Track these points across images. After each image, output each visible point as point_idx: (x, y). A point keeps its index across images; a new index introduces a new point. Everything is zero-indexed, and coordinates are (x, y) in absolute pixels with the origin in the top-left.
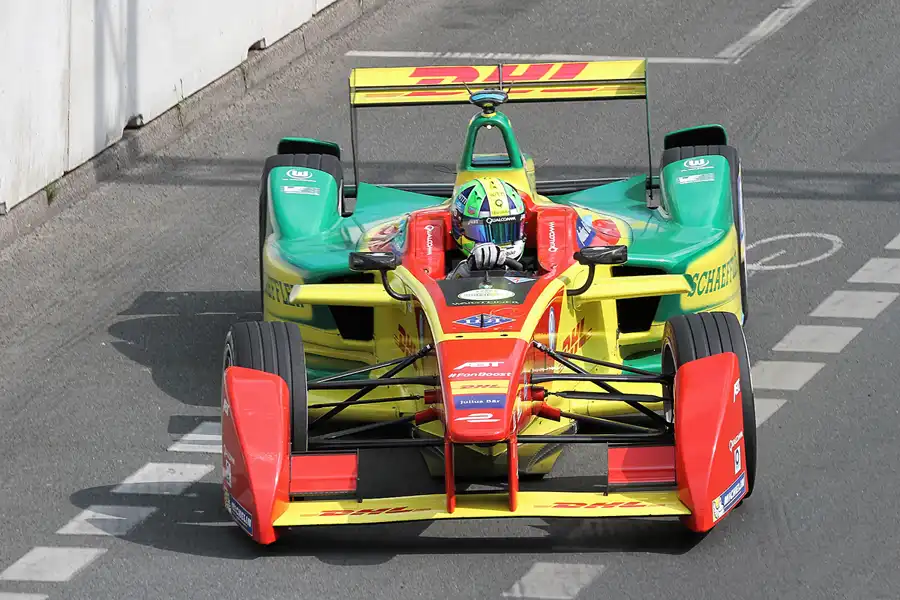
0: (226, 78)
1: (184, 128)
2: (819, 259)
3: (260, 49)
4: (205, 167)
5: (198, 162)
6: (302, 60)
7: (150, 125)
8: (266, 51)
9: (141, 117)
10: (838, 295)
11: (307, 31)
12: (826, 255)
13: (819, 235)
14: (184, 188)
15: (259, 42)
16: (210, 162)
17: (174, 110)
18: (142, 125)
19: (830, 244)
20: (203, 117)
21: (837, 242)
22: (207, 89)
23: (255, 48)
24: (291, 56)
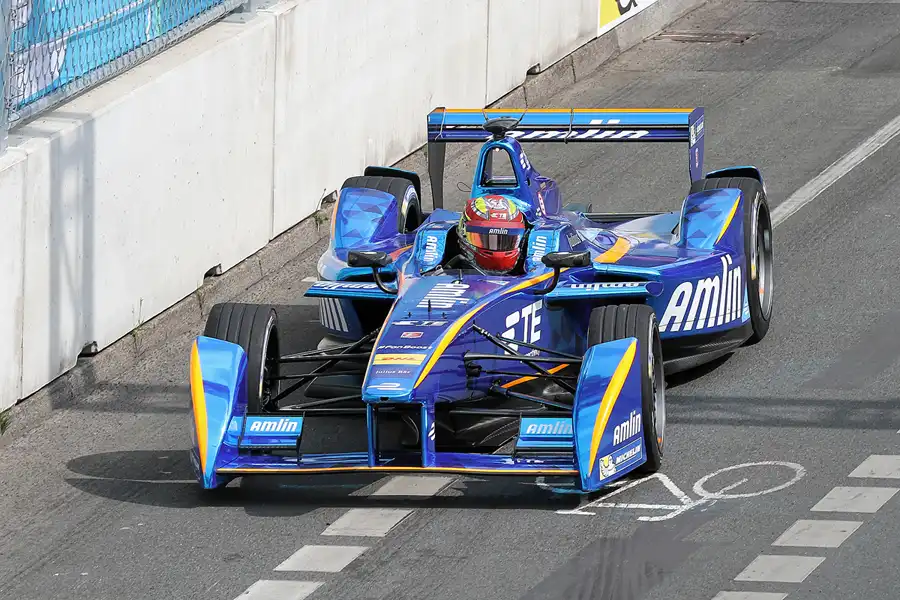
0: (182, 304)
1: (139, 355)
2: (781, 487)
3: (216, 275)
4: (160, 395)
5: (152, 389)
6: (259, 285)
7: (105, 352)
8: (222, 277)
9: (95, 343)
10: (801, 524)
11: (263, 257)
12: (788, 484)
13: (782, 464)
14: (140, 416)
15: (215, 268)
16: (166, 389)
17: (130, 337)
18: (96, 353)
19: (793, 473)
20: (159, 344)
21: (800, 469)
22: (162, 316)
23: (211, 274)
24: (247, 282)
